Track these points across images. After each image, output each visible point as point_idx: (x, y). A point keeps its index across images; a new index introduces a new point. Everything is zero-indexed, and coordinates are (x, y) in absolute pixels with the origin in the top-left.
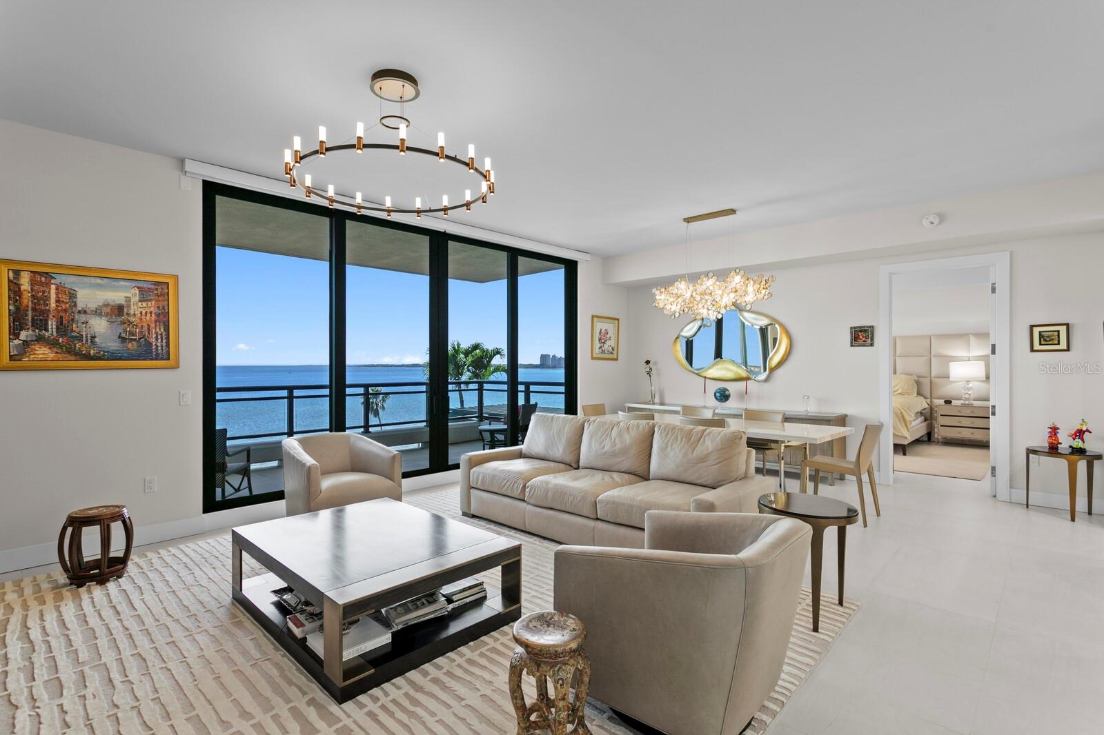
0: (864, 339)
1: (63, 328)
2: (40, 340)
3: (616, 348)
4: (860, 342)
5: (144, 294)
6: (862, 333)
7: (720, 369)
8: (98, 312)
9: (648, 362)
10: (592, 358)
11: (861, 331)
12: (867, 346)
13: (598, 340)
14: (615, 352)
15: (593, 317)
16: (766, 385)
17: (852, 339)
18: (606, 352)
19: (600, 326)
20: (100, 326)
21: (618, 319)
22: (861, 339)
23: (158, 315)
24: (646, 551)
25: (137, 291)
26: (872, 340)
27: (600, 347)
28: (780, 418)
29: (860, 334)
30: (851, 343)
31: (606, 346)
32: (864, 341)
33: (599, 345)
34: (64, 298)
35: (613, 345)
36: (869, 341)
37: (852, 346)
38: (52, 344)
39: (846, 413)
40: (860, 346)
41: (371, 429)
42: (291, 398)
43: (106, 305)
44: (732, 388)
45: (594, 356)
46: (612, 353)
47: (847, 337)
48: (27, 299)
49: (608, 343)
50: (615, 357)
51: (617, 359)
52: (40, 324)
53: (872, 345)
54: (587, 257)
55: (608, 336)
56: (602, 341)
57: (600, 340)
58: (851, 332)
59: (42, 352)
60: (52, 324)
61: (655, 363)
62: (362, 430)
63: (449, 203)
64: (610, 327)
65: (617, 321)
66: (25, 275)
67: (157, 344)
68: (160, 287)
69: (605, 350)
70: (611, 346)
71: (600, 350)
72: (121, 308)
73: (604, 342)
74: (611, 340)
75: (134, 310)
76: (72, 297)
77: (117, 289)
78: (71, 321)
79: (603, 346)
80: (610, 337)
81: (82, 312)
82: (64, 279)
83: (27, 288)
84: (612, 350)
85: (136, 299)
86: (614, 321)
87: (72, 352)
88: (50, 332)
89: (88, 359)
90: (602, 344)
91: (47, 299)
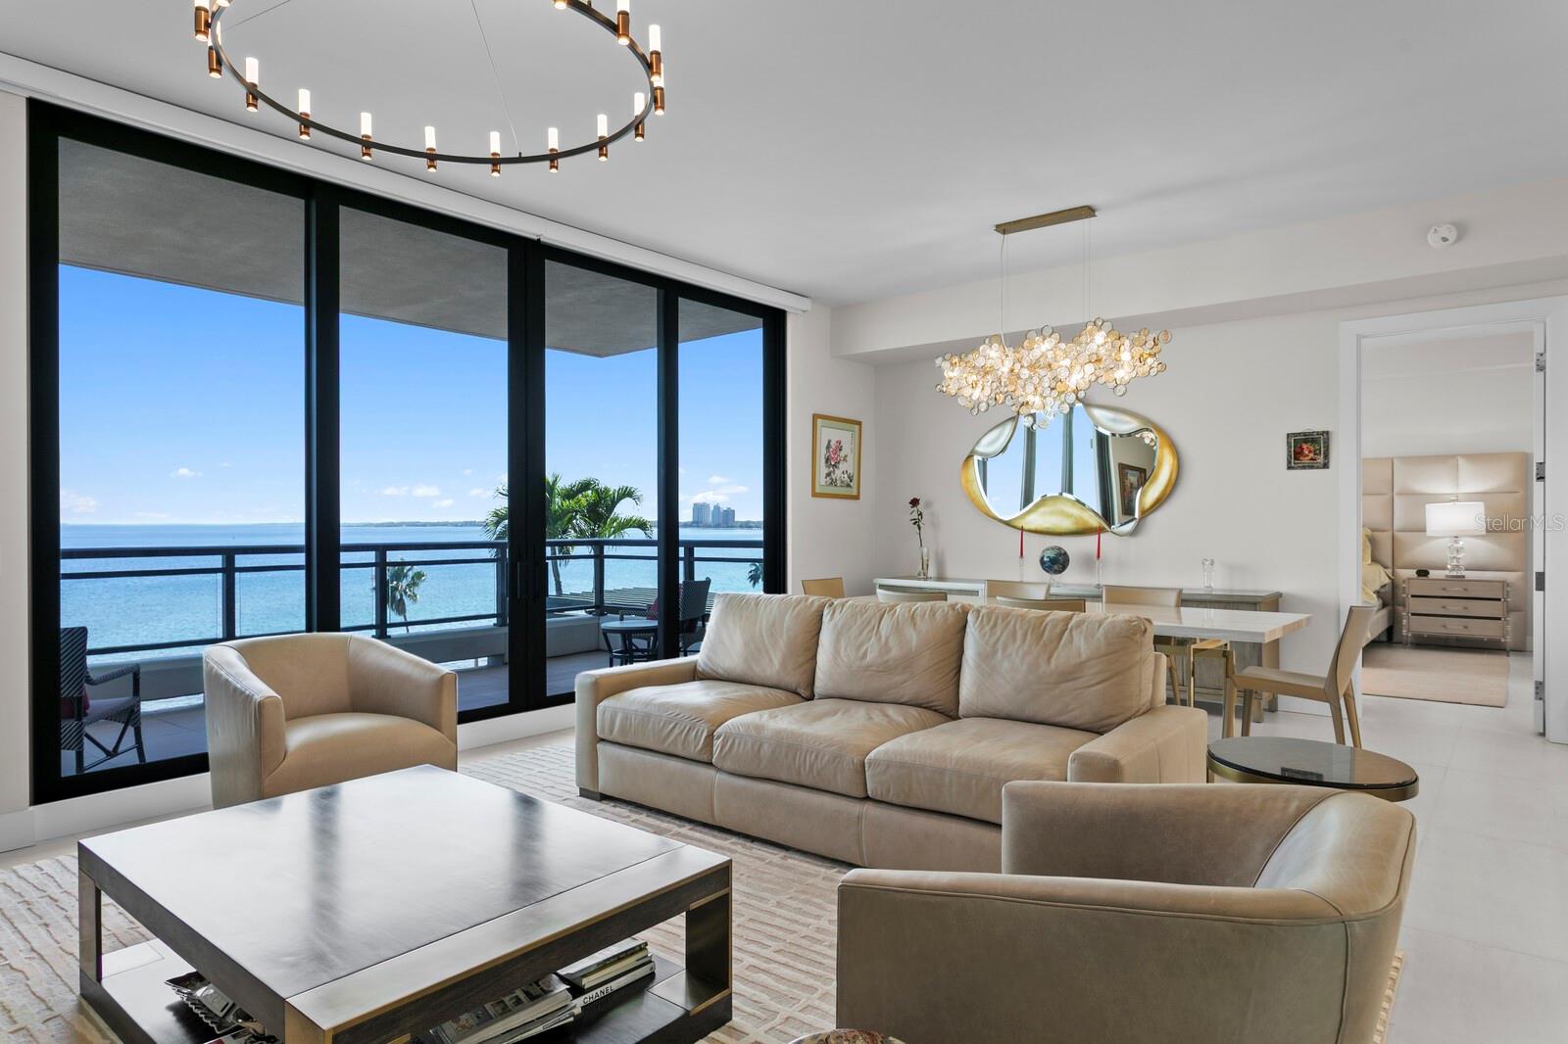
0: (1311, 455)
3: (855, 479)
4: (1305, 461)
6: (1309, 445)
7: (1052, 513)
9: (915, 502)
10: (815, 495)
11: (1306, 441)
12: (1318, 468)
13: (823, 461)
14: (854, 484)
15: (815, 417)
16: (1132, 540)
17: (1289, 456)
18: (839, 483)
19: (828, 434)
21: (859, 423)
22: (1307, 456)
24: (1006, 878)
26: (1326, 456)
27: (828, 475)
28: (1172, 598)
29: (1305, 446)
30: (1289, 462)
31: (838, 473)
32: (1312, 459)
33: (826, 471)
35: (850, 471)
36: (1321, 459)
37: (1289, 468)
39: (1281, 591)
40: (1304, 468)
41: (391, 632)
42: (229, 571)
44: (1072, 546)
45: (818, 490)
46: (848, 486)
47: (1281, 452)
49: (843, 466)
50: (855, 493)
51: (857, 497)
53: (1326, 466)
54: (805, 304)
55: (842, 454)
56: (832, 462)
57: (827, 460)
58: (1289, 443)
61: (928, 505)
62: (373, 632)
63: (560, 142)
64: (845, 436)
65: (857, 427)
69: (836, 480)
70: (847, 472)
71: (828, 478)
73: (836, 465)
74: (847, 461)
79: (834, 472)
80: (847, 456)
84: (849, 480)
86: (852, 427)
90: (831, 469)
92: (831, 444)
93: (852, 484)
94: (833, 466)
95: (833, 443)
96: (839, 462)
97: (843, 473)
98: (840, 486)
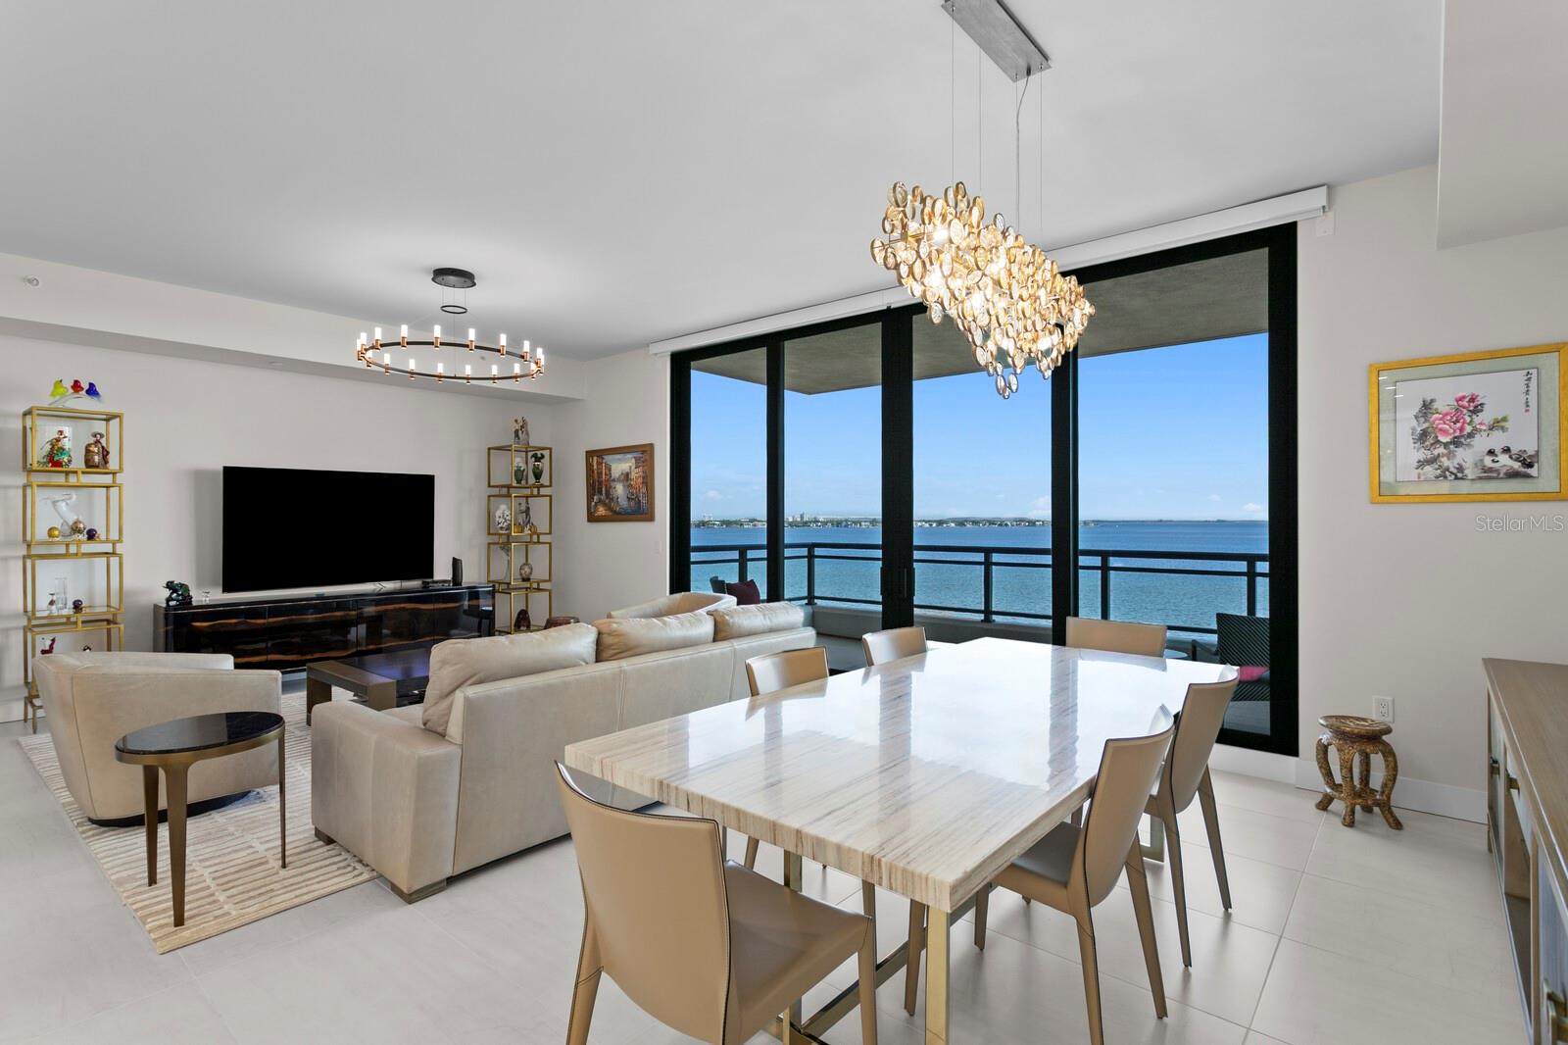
1: (608, 494)
2: (600, 501)
5: (638, 462)
8: (619, 480)
18: (1470, 473)
20: (620, 490)
23: (643, 478)
25: (633, 461)
27: (1421, 464)
31: (1470, 455)
33: (1422, 455)
34: (608, 472)
38: (604, 505)
43: (622, 474)
45: (1391, 491)
48: (595, 476)
50: (1547, 487)
52: (600, 493)
55: (1485, 417)
56: (1444, 436)
57: (1421, 437)
59: (601, 511)
60: (604, 492)
65: (1548, 362)
66: (595, 458)
67: (644, 501)
68: (645, 453)
69: (1460, 469)
70: (1507, 450)
71: (1428, 468)
72: (628, 474)
73: (1456, 442)
74: (1503, 429)
75: (633, 475)
76: (610, 470)
77: (626, 461)
78: (610, 487)
79: (1450, 455)
80: (1505, 419)
81: (614, 480)
82: (608, 458)
83: (595, 467)
84: (1517, 465)
85: (633, 467)
86: (1525, 361)
87: (610, 509)
88: (603, 497)
89: (617, 516)
90: (1441, 450)
91: (601, 473)
92: (1435, 405)
93: (1533, 472)
94: (1446, 445)
95: (1444, 403)
96: (1470, 435)
97: (1491, 452)
98: (1480, 478)
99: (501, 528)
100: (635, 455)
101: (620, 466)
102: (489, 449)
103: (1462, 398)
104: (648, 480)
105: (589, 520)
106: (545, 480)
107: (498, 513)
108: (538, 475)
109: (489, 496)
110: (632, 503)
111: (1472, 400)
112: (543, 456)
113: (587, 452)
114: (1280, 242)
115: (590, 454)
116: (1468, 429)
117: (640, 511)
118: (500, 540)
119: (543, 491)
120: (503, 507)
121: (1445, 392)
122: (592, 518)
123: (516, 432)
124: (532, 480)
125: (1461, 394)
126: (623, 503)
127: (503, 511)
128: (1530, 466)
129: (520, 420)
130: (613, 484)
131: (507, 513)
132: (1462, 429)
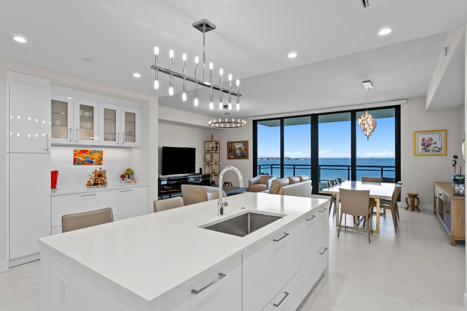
1: (234, 152)
2: (232, 154)
5: (244, 145)
8: (238, 149)
9: (455, 157)
10: (415, 155)
13: (420, 145)
15: (415, 132)
19: (423, 136)
20: (238, 151)
21: (446, 131)
23: (245, 149)
25: (242, 145)
27: (423, 149)
31: (430, 148)
33: (423, 148)
34: (234, 147)
35: (439, 147)
38: (233, 155)
43: (239, 148)
45: (417, 153)
46: (438, 151)
48: (230, 148)
49: (432, 146)
50: (442, 153)
51: (445, 155)
52: (232, 152)
54: (405, 101)
55: (433, 142)
57: (423, 145)
59: (232, 156)
60: (233, 152)
64: (436, 136)
65: (443, 133)
66: (230, 144)
67: (245, 154)
68: (246, 143)
69: (429, 150)
70: (436, 147)
71: (424, 150)
72: (240, 148)
73: (428, 146)
74: (436, 144)
75: (242, 148)
76: (235, 147)
77: (240, 145)
78: (235, 151)
79: (427, 148)
80: (436, 142)
81: (236, 149)
82: (234, 144)
83: (230, 146)
84: (438, 150)
85: (242, 146)
86: (440, 132)
87: (235, 156)
88: (233, 153)
89: (237, 157)
90: (426, 147)
91: (232, 147)
92: (425, 139)
93: (441, 151)
94: (427, 146)
95: (426, 139)
96: (431, 144)
97: (434, 148)
98: (432, 152)
99: (208, 161)
100: (242, 143)
101: (238, 146)
102: (205, 141)
103: (429, 138)
104: (247, 149)
105: (228, 159)
106: (218, 149)
107: (207, 157)
108: (216, 148)
109: (205, 153)
110: (242, 155)
111: (431, 138)
112: (218, 143)
113: (228, 142)
114: (398, 108)
115: (228, 143)
116: (430, 143)
117: (244, 156)
118: (207, 163)
119: (217, 152)
120: (208, 156)
121: (427, 137)
122: (229, 158)
123: (211, 137)
124: (215, 149)
125: (429, 137)
126: (239, 155)
127: (208, 157)
128: (440, 150)
129: (212, 134)
130: (236, 150)
131: (210, 157)
132: (429, 144)
